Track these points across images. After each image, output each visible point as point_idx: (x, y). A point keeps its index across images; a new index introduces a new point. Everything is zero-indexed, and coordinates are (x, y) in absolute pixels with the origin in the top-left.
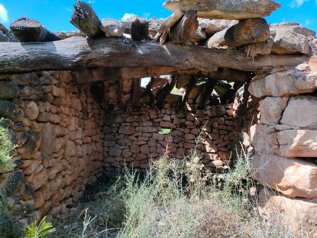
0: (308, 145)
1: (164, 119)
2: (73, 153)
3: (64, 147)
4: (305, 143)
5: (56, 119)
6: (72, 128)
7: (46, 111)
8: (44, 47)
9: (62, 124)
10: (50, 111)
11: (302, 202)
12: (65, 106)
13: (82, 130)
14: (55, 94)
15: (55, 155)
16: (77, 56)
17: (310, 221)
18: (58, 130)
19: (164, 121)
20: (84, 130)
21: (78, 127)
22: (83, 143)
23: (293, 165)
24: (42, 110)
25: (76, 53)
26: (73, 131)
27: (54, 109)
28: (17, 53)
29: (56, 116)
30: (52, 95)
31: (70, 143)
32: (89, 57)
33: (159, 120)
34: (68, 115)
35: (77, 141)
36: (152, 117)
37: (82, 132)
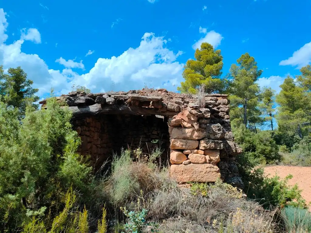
0: (175, 145)
1: (153, 133)
2: (96, 151)
3: (91, 148)
4: (174, 144)
5: (88, 133)
6: (95, 138)
7: (84, 130)
8: (86, 109)
9: (90, 136)
10: (85, 130)
11: (175, 165)
12: (92, 127)
13: (100, 140)
14: (88, 122)
15: (87, 152)
16: (97, 112)
17: (176, 172)
18: (89, 139)
19: (153, 134)
20: (102, 140)
21: (98, 138)
22: (101, 147)
23: (173, 152)
24: (82, 130)
25: (97, 111)
26: (96, 140)
27: (87, 129)
28: (76, 111)
29: (88, 132)
30: (86, 122)
31: (94, 146)
32: (102, 111)
33: (150, 134)
34: (93, 132)
35: (98, 145)
36: (145, 131)
37: (101, 141)
